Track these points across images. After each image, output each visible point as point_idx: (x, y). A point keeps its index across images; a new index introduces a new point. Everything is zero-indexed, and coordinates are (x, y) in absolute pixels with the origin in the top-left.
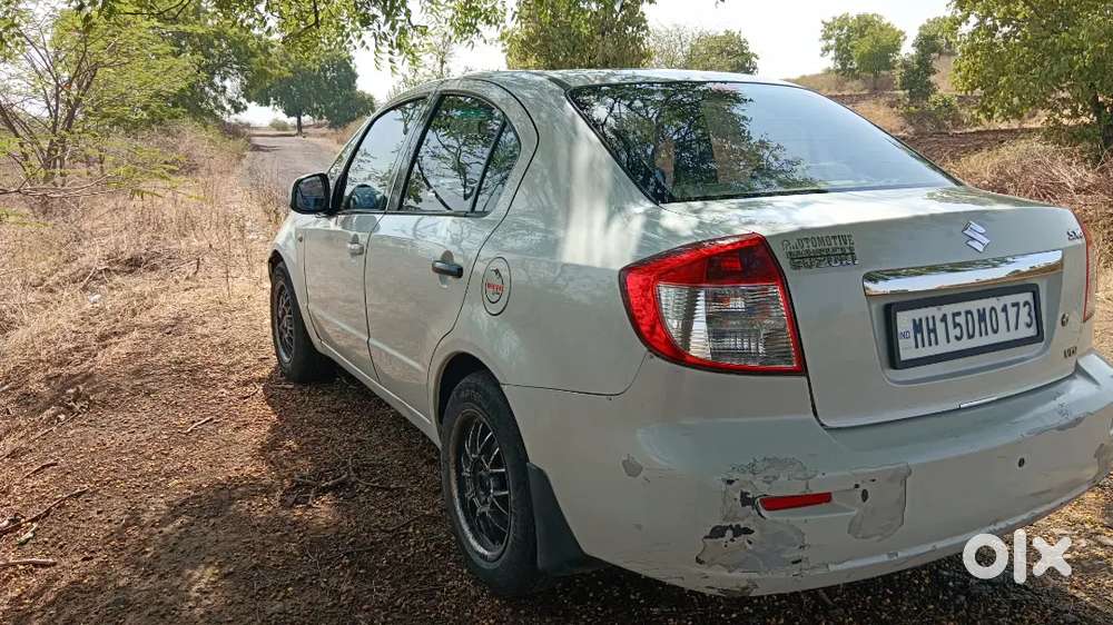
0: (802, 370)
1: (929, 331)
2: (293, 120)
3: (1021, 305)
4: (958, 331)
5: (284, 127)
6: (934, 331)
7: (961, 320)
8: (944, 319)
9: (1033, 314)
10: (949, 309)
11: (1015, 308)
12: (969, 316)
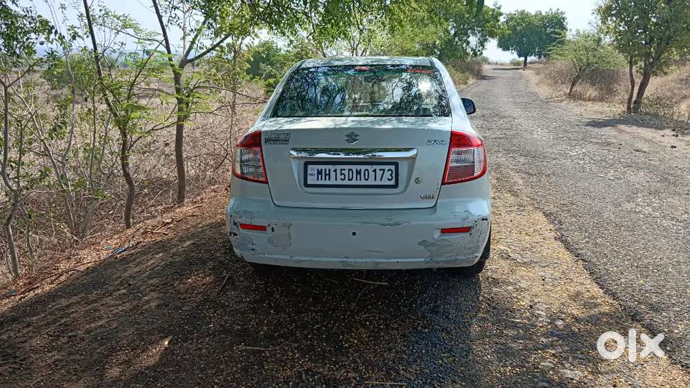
0: (266, 182)
1: (326, 175)
2: (522, 59)
3: (386, 171)
4: (343, 177)
5: (518, 64)
6: (329, 175)
7: (346, 172)
8: (335, 171)
9: (394, 175)
10: (339, 167)
11: (382, 172)
12: (351, 172)
